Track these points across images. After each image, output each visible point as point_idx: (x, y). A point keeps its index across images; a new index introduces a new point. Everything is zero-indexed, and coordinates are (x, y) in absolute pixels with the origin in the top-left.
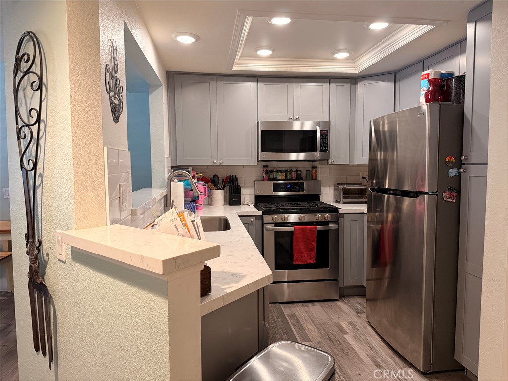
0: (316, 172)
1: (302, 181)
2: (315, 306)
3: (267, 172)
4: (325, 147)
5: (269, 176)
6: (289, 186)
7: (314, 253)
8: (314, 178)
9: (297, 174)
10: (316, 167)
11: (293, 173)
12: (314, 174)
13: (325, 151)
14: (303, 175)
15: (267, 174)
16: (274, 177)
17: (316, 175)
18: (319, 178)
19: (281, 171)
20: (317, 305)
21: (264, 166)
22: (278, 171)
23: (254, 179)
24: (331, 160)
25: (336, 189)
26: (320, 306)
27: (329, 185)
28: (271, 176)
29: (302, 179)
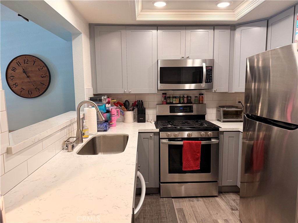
0: (202, 98)
1: (191, 105)
2: (199, 202)
3: (165, 98)
4: (209, 79)
5: (166, 101)
6: (182, 108)
7: (199, 162)
8: (201, 102)
9: (188, 99)
10: (203, 94)
11: (185, 99)
12: (201, 99)
13: (210, 82)
14: (193, 100)
15: (166, 99)
16: (170, 102)
17: (202, 100)
18: (205, 102)
19: (175, 97)
20: (200, 201)
21: (163, 94)
22: (173, 97)
23: (156, 103)
24: (214, 89)
25: (218, 111)
26: (203, 202)
27: (213, 108)
28: (168, 101)
29: (191, 103)
